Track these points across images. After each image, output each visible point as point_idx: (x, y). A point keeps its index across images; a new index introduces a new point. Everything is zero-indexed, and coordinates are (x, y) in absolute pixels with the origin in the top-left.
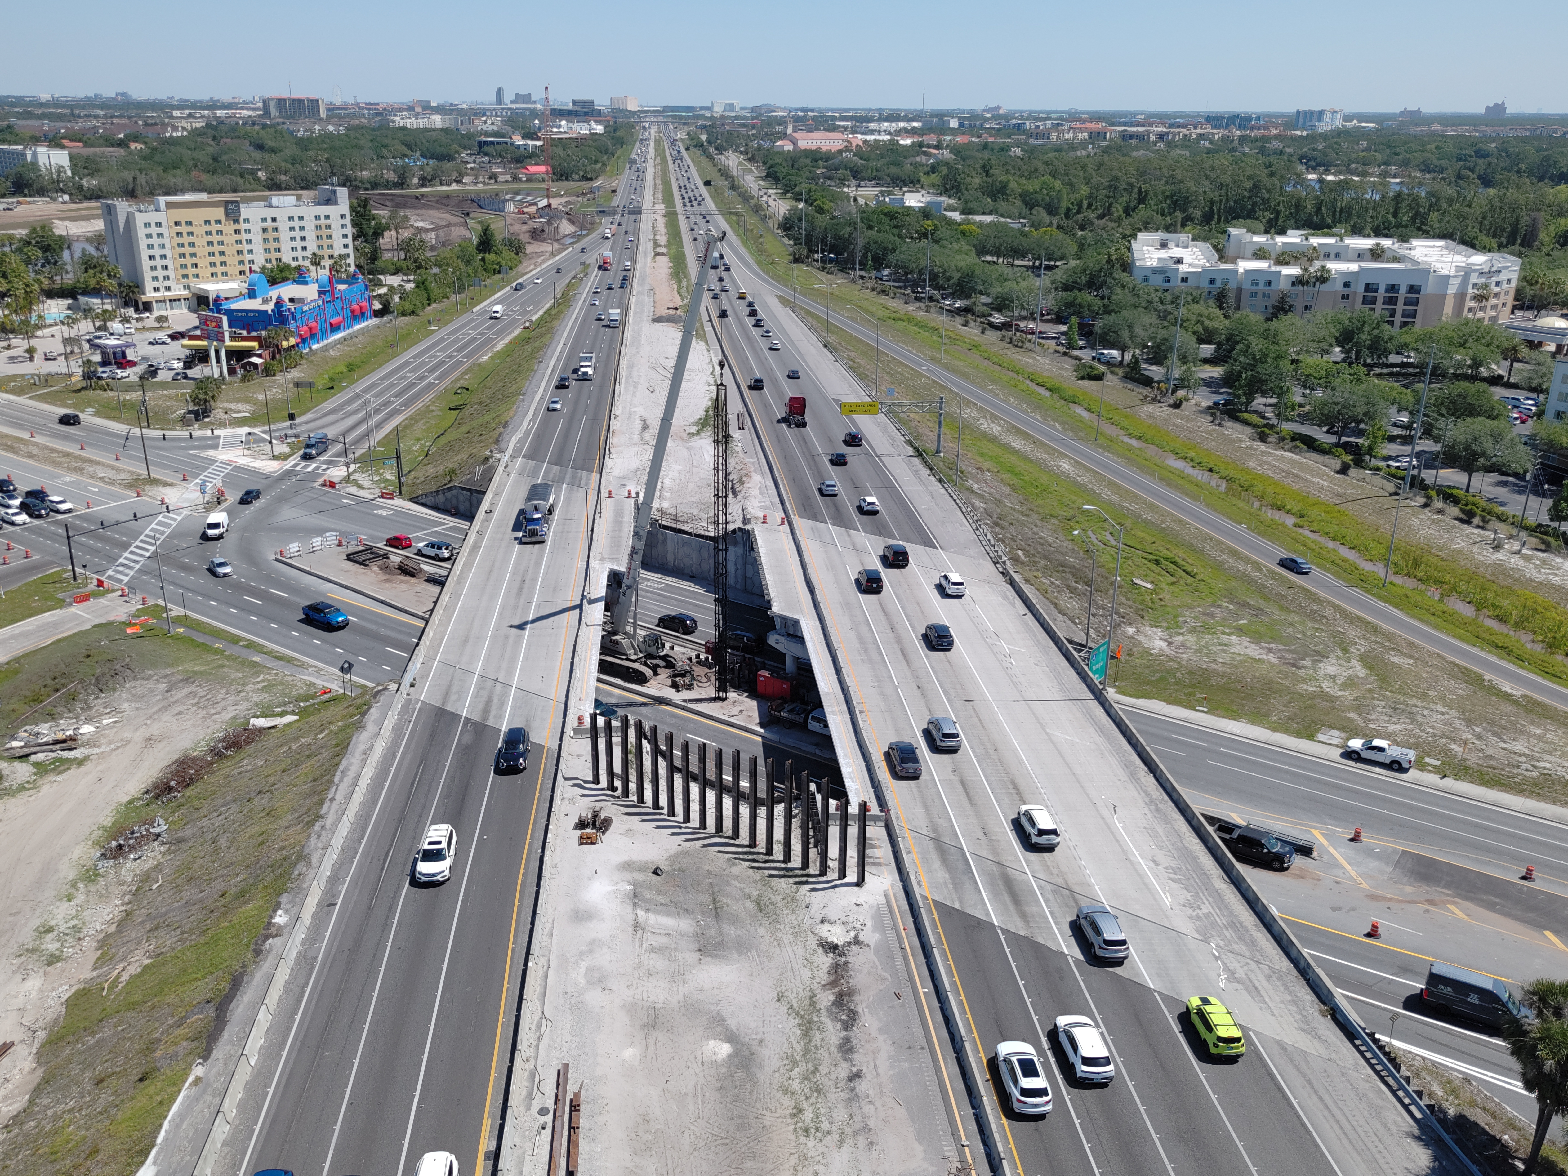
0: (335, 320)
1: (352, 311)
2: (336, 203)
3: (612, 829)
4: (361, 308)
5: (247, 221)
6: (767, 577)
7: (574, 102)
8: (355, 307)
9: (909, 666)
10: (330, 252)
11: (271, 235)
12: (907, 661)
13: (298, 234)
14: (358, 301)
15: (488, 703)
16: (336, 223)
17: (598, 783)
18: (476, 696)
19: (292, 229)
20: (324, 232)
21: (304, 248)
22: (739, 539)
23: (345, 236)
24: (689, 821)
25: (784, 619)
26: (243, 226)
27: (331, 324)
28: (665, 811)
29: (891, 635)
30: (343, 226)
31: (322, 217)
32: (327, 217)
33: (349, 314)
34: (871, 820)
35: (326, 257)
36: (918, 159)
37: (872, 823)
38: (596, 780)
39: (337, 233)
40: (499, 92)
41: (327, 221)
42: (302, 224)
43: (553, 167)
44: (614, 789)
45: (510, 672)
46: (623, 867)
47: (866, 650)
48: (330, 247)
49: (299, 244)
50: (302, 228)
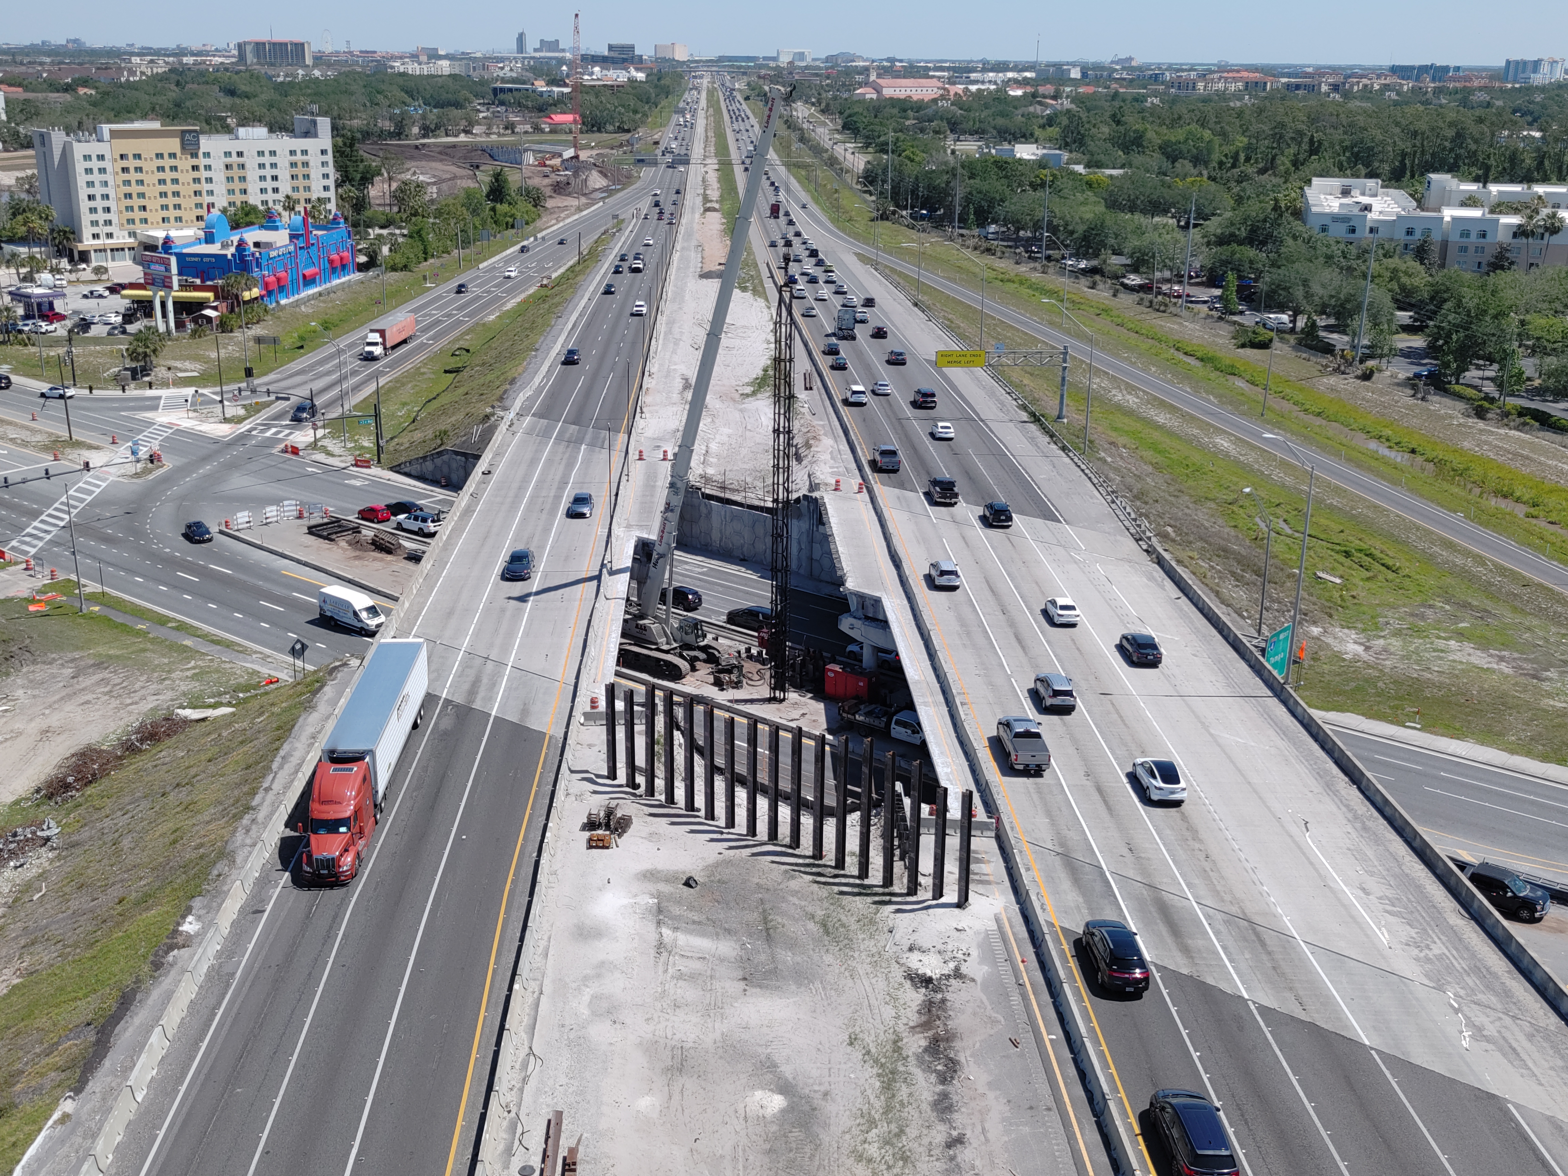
0: (308, 271)
1: (331, 262)
2: (316, 136)
3: (631, 831)
4: (342, 259)
5: (207, 155)
6: (840, 549)
7: (611, 48)
8: (334, 256)
9: (1026, 653)
10: (307, 195)
11: (235, 173)
12: (1023, 648)
13: (268, 172)
14: (338, 249)
15: (476, 683)
16: (315, 159)
17: (615, 778)
18: (460, 674)
19: (262, 166)
20: (300, 171)
21: (276, 190)
22: (804, 510)
23: (326, 176)
24: (733, 826)
25: (862, 598)
26: (202, 162)
27: (304, 276)
28: (702, 813)
29: (1001, 616)
30: (324, 164)
31: (299, 153)
32: (305, 152)
33: (327, 265)
34: (976, 829)
35: (302, 202)
36: (1031, 109)
37: (978, 833)
38: (612, 775)
39: (316, 172)
40: (521, 38)
41: (305, 158)
42: (273, 160)
43: (583, 116)
44: (636, 786)
45: (506, 649)
46: (645, 876)
47: (968, 634)
48: (308, 189)
49: (269, 184)
50: (274, 166)
